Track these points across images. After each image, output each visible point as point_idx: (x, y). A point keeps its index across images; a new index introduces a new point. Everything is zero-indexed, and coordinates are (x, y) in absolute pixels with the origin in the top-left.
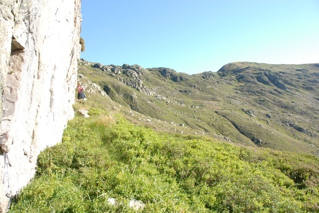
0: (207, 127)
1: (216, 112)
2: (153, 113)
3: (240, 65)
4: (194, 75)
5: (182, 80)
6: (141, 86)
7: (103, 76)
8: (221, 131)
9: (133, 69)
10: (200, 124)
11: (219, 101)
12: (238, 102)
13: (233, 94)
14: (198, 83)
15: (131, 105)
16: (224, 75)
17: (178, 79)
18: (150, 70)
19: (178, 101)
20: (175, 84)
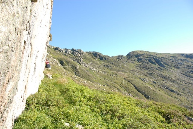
0: (119, 87)
1: (124, 79)
2: (88, 78)
3: (139, 53)
4: (112, 57)
5: (105, 59)
6: (82, 61)
7: (60, 55)
8: (127, 90)
9: (78, 52)
10: (115, 85)
11: (126, 72)
12: (137, 74)
13: (135, 69)
14: (115, 61)
15: (75, 73)
16: (130, 58)
17: (104, 59)
18: (87, 53)
19: (103, 72)
20: (101, 61)
